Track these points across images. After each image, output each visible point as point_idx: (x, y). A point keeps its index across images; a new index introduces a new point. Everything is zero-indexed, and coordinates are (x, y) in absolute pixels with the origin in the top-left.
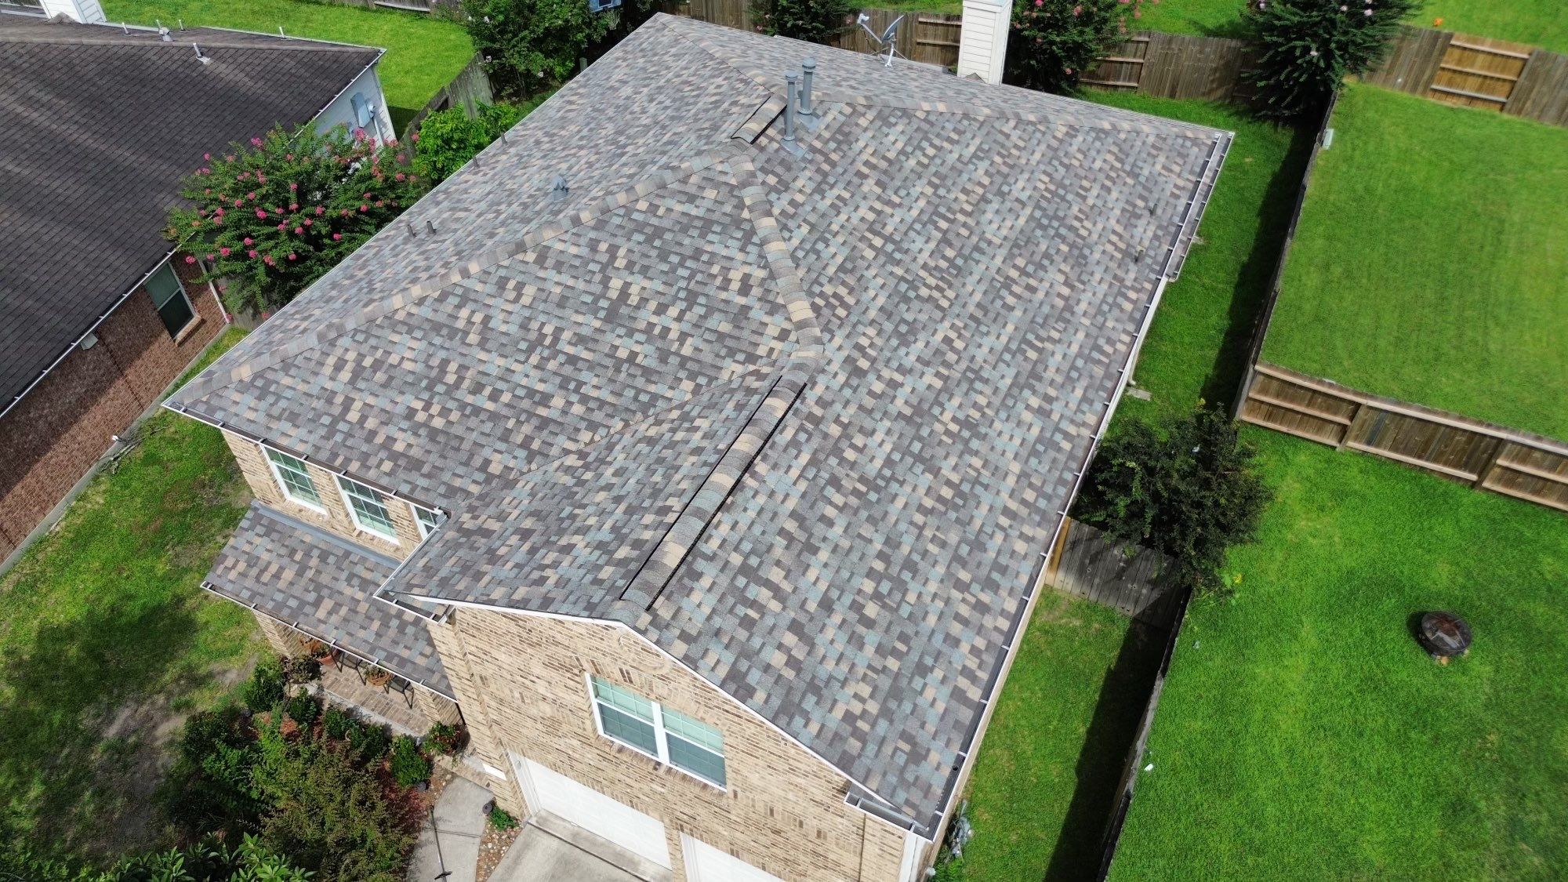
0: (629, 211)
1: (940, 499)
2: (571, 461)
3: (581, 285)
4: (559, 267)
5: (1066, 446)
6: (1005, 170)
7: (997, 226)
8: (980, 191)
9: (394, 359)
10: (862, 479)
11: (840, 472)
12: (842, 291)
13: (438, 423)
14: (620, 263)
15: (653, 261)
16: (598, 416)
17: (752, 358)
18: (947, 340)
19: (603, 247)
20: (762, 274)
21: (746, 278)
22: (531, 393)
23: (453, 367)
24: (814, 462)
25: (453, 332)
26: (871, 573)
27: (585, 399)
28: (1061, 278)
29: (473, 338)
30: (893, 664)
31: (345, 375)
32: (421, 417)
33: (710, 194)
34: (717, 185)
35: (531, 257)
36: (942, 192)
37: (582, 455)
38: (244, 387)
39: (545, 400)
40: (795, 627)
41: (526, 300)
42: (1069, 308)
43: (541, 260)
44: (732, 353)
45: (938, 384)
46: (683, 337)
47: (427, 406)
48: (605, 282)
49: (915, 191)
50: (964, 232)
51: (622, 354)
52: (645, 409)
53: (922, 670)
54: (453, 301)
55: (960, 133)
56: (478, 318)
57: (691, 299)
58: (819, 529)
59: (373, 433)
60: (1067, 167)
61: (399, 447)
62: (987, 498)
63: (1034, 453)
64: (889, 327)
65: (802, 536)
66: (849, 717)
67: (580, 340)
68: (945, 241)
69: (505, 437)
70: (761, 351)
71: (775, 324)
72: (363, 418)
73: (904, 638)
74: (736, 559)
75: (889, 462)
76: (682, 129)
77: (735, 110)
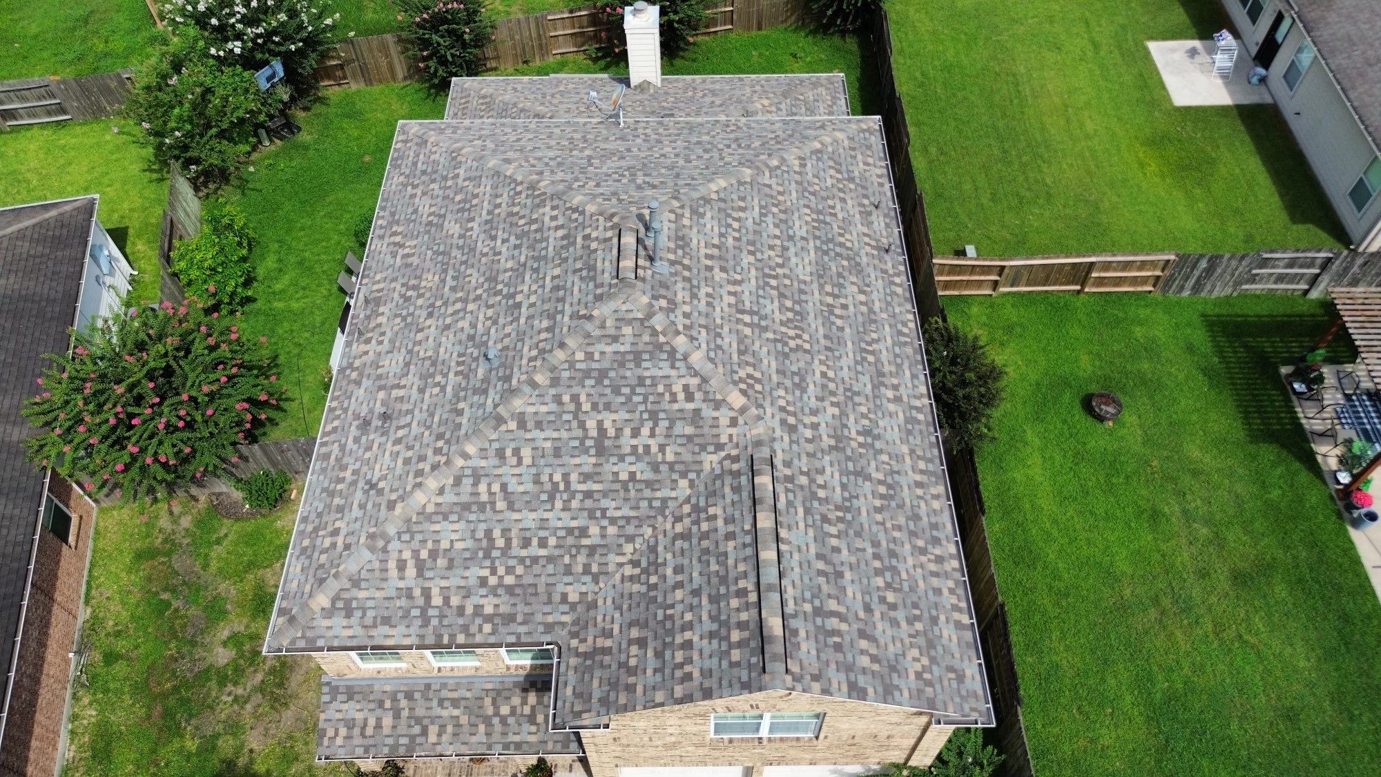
0: (572, 364)
1: (882, 497)
2: (628, 571)
3: (564, 434)
4: (539, 425)
5: (921, 417)
6: (782, 216)
7: (803, 265)
8: (778, 242)
9: (445, 545)
10: (838, 508)
11: (823, 509)
12: (750, 370)
13: (510, 580)
14: (586, 407)
15: (611, 397)
16: (630, 530)
17: (719, 447)
18: (824, 374)
19: (566, 398)
20: (694, 381)
21: (686, 388)
22: (570, 531)
23: (497, 533)
24: (807, 511)
25: (482, 507)
26: (878, 572)
27: (613, 521)
28: (855, 289)
29: (501, 505)
30: (919, 626)
31: (411, 571)
32: (493, 581)
33: (627, 330)
34: (629, 322)
35: (513, 425)
36: (759, 256)
37: (635, 563)
38: (328, 613)
39: (583, 532)
40: (862, 634)
41: (527, 461)
42: (871, 311)
43: (522, 424)
44: (703, 448)
45: (836, 411)
46: (662, 448)
47: (494, 571)
48: (582, 425)
49: (745, 263)
50: (787, 282)
51: (624, 476)
52: (661, 511)
53: (934, 621)
54: (468, 482)
55: (743, 199)
56: (496, 488)
57: (654, 416)
58: (836, 558)
59: (461, 610)
60: (813, 194)
61: (489, 610)
62: (903, 481)
63: (909, 432)
64: (788, 383)
65: (829, 569)
66: (919, 675)
67: (586, 477)
68: (782, 296)
69: (568, 571)
70: (724, 439)
71: (724, 416)
72: (446, 600)
73: (915, 606)
74: (808, 607)
75: (844, 487)
76: (557, 271)
77: (594, 245)
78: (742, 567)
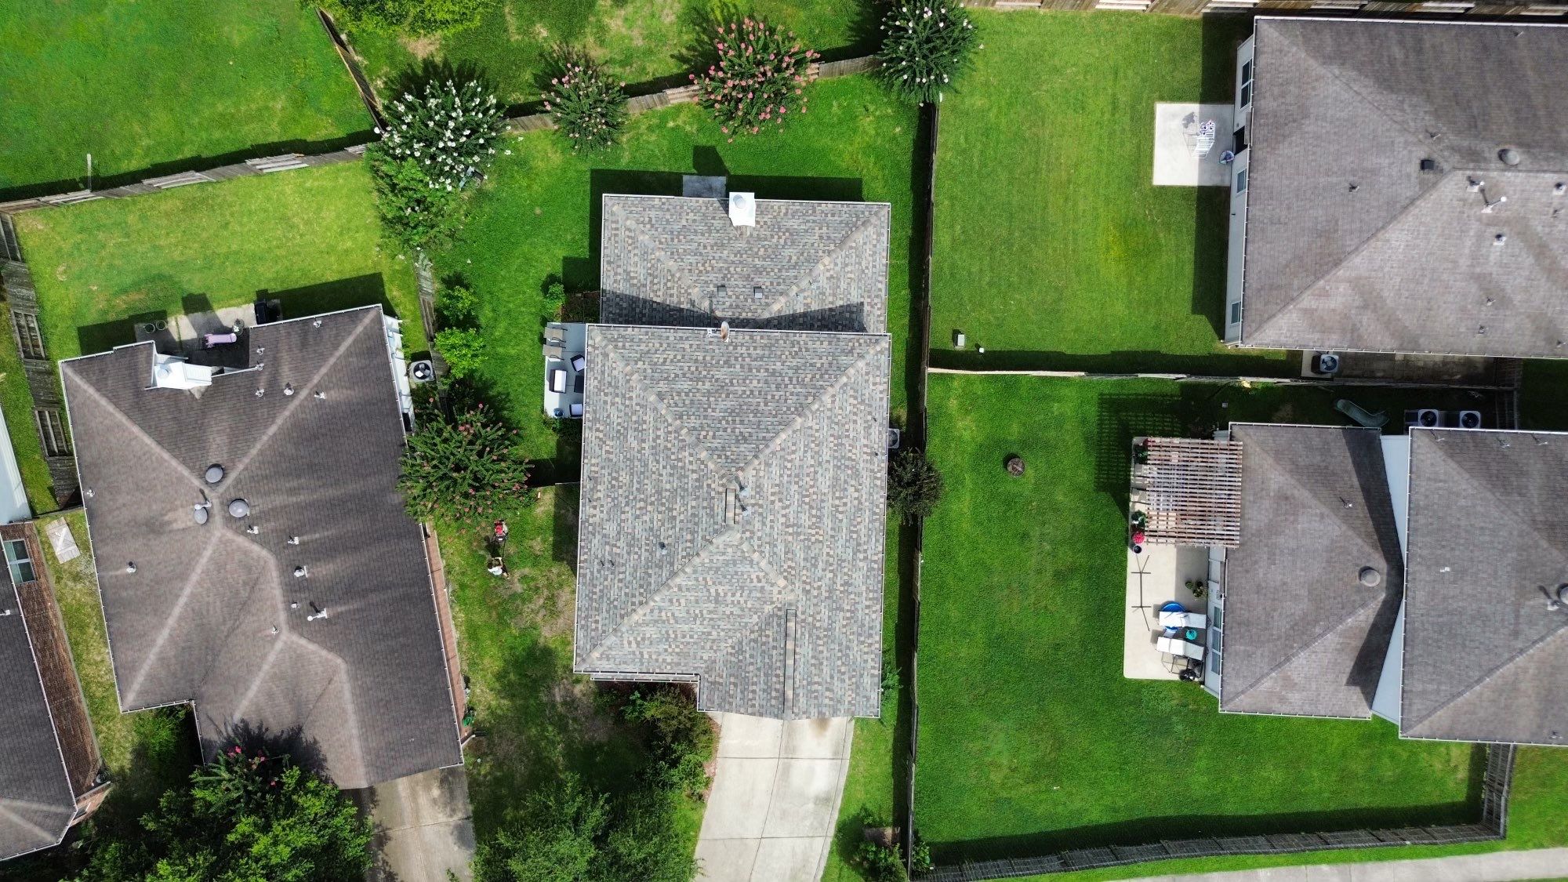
0: (703, 564)
1: (848, 618)
2: (730, 650)
3: (700, 594)
4: (688, 590)
5: (876, 566)
6: (817, 449)
7: (824, 483)
8: (812, 469)
9: (648, 635)
10: (825, 630)
11: (818, 633)
12: (790, 563)
13: (677, 650)
14: (710, 583)
15: (722, 579)
16: (731, 634)
17: (772, 603)
18: (828, 554)
19: (701, 579)
20: (763, 574)
21: (758, 577)
22: (703, 633)
23: (671, 632)
24: (810, 636)
25: (664, 622)
26: (839, 658)
27: (723, 630)
28: (853, 489)
29: (672, 621)
30: (854, 680)
31: (634, 645)
32: (670, 650)
33: (730, 550)
34: (731, 546)
35: (676, 589)
36: (801, 483)
37: (733, 648)
38: (600, 659)
39: (710, 634)
40: (828, 689)
41: (683, 604)
42: (860, 503)
43: (680, 589)
44: (765, 602)
45: (831, 575)
46: (746, 602)
47: (670, 646)
48: (708, 590)
49: (792, 491)
50: (815, 497)
51: (728, 613)
52: (745, 627)
53: (862, 676)
54: (656, 612)
55: (794, 444)
56: (669, 614)
57: (742, 588)
58: (821, 656)
59: (657, 660)
60: (837, 424)
61: (669, 661)
62: (859, 607)
63: (868, 577)
64: (808, 565)
65: (817, 662)
66: (849, 702)
67: (710, 612)
68: (811, 507)
69: (703, 648)
70: (775, 599)
71: (775, 590)
72: (650, 657)
73: (854, 670)
74: (805, 682)
75: (829, 617)
76: (694, 503)
77: (713, 494)
78: (778, 664)
